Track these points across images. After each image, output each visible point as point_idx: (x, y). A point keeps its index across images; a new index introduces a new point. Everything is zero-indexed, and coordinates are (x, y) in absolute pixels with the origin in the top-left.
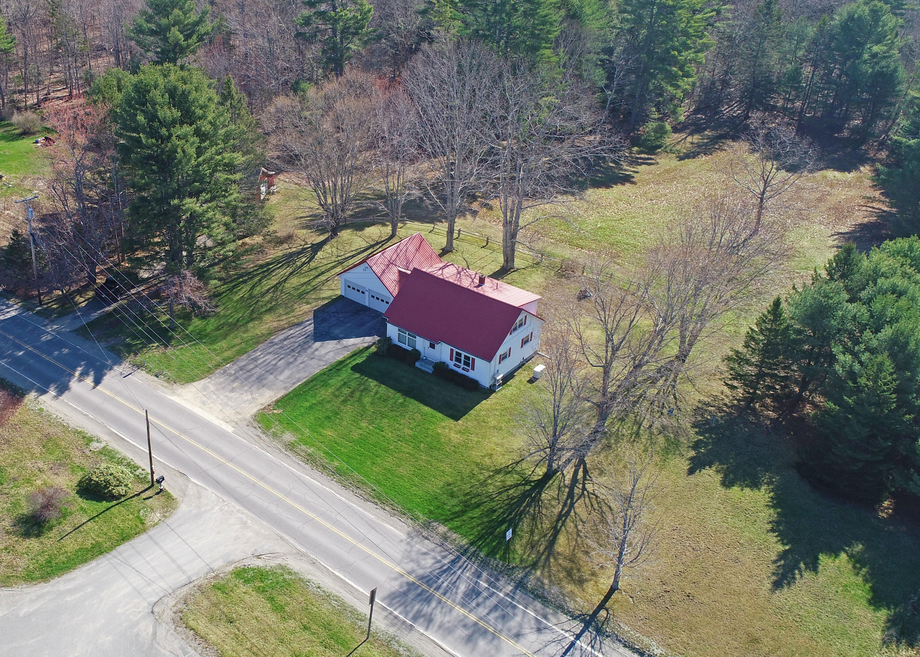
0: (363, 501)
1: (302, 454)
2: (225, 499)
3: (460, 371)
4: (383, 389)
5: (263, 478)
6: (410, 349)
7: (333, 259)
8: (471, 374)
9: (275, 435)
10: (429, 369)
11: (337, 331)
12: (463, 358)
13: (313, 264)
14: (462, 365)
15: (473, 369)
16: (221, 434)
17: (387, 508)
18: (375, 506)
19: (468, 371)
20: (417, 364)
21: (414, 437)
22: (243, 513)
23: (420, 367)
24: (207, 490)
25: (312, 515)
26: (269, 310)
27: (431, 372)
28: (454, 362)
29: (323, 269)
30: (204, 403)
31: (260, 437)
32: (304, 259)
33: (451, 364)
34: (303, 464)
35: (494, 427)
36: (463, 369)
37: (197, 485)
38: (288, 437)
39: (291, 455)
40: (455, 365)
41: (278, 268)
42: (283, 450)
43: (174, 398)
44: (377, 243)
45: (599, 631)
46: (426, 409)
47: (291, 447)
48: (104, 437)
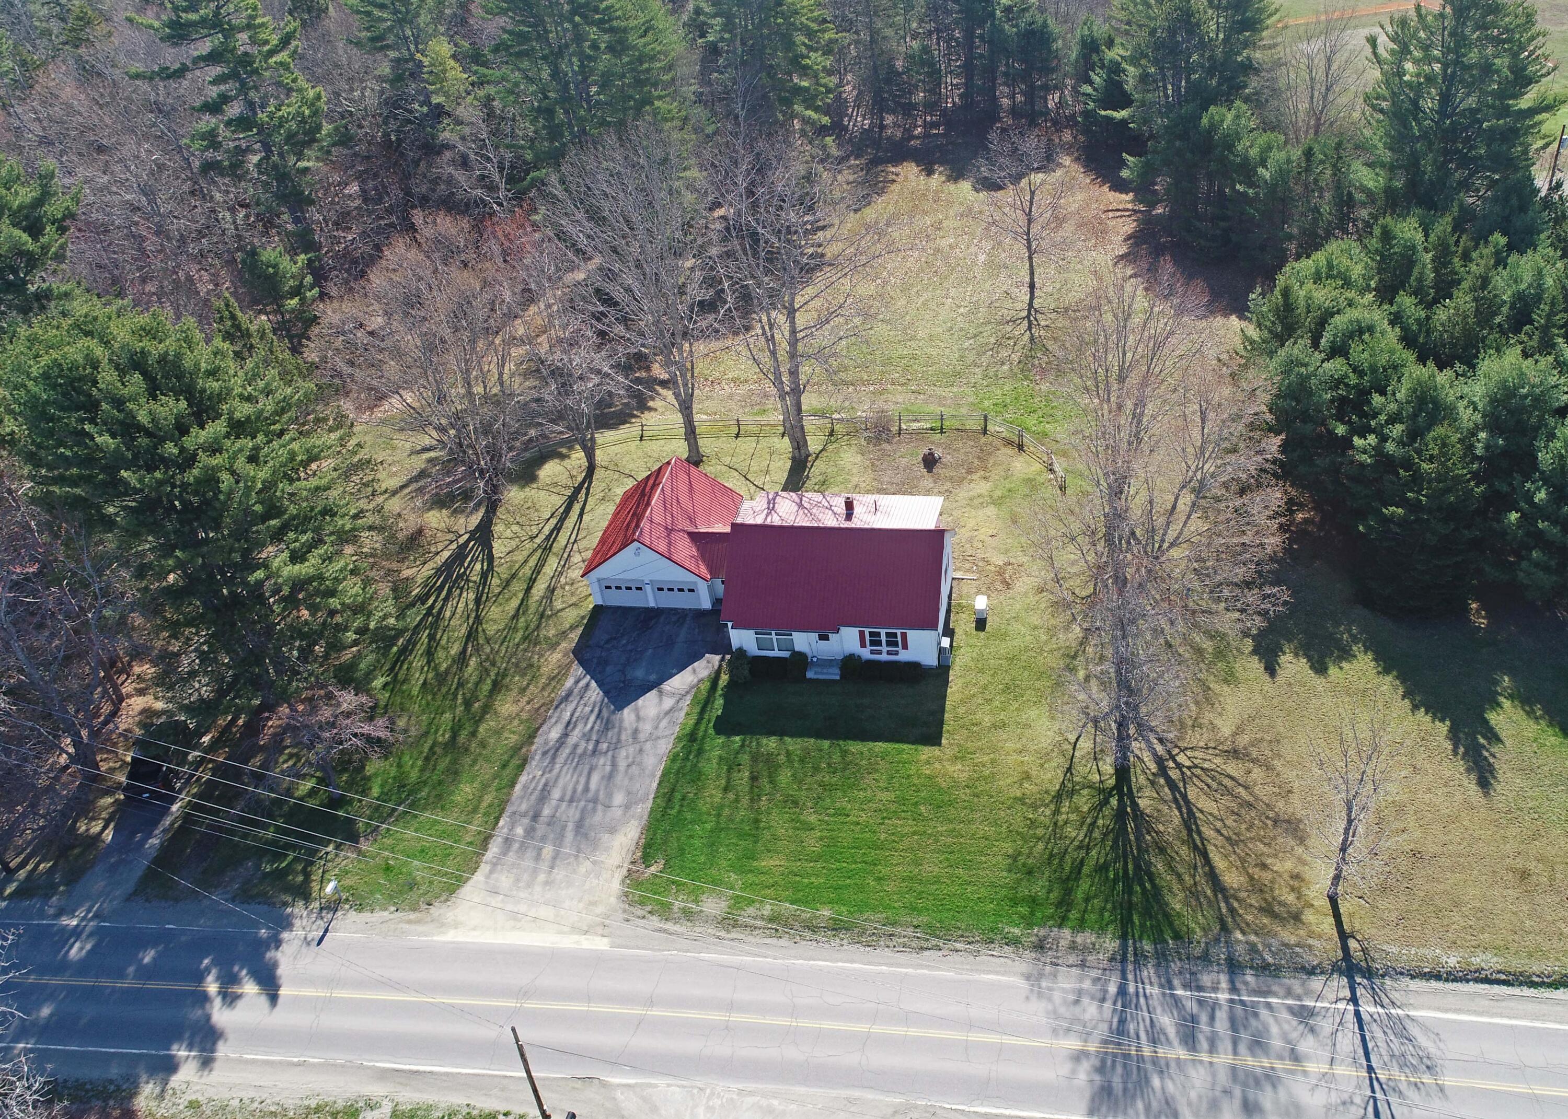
0: (915, 955)
1: (759, 923)
2: (699, 1084)
3: (884, 657)
4: (794, 745)
5: (731, 1007)
6: (786, 654)
7: (529, 546)
8: (904, 656)
9: (688, 915)
10: (834, 674)
11: (639, 673)
12: (883, 638)
13: (502, 570)
14: (884, 648)
15: (905, 647)
16: (595, 961)
17: (959, 946)
18: (940, 953)
19: (897, 653)
20: (810, 675)
21: (901, 801)
22: (751, 1093)
23: (816, 677)
24: (656, 1086)
25: (862, 1028)
26: (496, 686)
27: (838, 678)
28: (869, 648)
29: (527, 571)
30: (515, 916)
31: (665, 931)
32: (478, 566)
33: (866, 653)
34: (773, 941)
35: (995, 726)
36: (889, 653)
37: (628, 1086)
38: (713, 906)
39: (742, 936)
40: (872, 652)
41: (446, 599)
42: (723, 934)
43: (450, 936)
44: (577, 490)
45: (1369, 974)
46: (880, 746)
47: (729, 922)
48: (376, 1090)
